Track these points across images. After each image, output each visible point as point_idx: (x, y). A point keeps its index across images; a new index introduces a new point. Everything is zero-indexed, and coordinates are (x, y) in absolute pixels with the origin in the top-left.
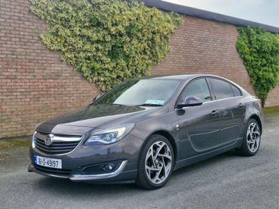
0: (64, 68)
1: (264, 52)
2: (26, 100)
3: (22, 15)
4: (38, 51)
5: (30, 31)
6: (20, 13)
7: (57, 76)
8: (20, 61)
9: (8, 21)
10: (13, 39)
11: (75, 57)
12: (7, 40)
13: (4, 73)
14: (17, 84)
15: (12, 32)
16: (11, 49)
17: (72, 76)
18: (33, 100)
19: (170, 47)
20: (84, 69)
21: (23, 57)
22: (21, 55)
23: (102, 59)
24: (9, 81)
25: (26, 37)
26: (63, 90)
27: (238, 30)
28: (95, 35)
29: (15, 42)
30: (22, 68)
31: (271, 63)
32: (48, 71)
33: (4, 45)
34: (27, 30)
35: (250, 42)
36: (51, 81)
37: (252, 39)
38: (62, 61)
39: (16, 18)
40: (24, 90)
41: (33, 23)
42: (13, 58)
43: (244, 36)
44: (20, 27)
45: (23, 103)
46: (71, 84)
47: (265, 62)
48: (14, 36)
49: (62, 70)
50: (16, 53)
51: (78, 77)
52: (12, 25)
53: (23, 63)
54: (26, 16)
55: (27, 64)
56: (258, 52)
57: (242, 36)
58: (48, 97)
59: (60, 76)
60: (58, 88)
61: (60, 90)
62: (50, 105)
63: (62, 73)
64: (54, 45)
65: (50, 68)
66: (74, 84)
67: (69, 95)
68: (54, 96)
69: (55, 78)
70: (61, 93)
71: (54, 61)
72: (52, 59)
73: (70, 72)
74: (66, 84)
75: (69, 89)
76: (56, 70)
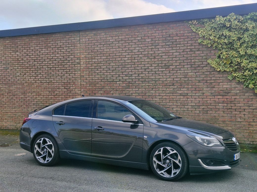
0: (233, 86)
2: (196, 112)
3: (193, 47)
4: (206, 73)
5: (200, 58)
6: (192, 45)
7: (226, 93)
8: (190, 82)
9: (182, 53)
10: (186, 66)
12: (181, 68)
13: (178, 92)
14: (188, 99)
15: (185, 61)
16: (184, 74)
17: (242, 92)
18: (201, 112)
21: (194, 79)
22: (192, 77)
24: (182, 97)
25: (196, 63)
26: (232, 105)
29: (187, 68)
30: (192, 88)
32: (217, 89)
33: (178, 72)
34: (197, 58)
36: (219, 97)
39: (188, 50)
40: (194, 104)
41: (203, 51)
42: (185, 80)
44: (191, 57)
45: (193, 114)
46: (242, 100)
48: (186, 64)
50: (188, 77)
52: (185, 56)
53: (194, 84)
54: (196, 47)
55: (197, 84)
58: (217, 111)
59: (229, 93)
60: (227, 104)
61: (229, 105)
62: (218, 117)
63: (232, 90)
64: (221, 67)
65: (219, 87)
66: (246, 100)
67: (240, 110)
68: (223, 110)
69: (223, 95)
70: (231, 107)
71: (223, 80)
72: (220, 78)
73: (241, 89)
74: (236, 100)
75: (239, 105)
76: (225, 88)
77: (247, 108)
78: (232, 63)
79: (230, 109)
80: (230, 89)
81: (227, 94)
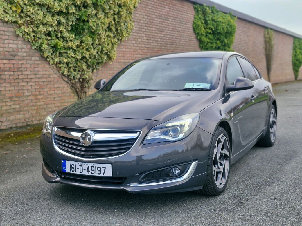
0: (20, 46)
1: (219, 33)
7: (13, 55)
11: (33, 31)
17: (29, 56)
19: (133, 24)
20: (44, 47)
23: (64, 35)
26: (19, 73)
27: (195, 8)
28: (56, 4)
31: (225, 46)
35: (206, 22)
36: (5, 61)
37: (207, 19)
38: (18, 36)
43: (200, 16)
46: (29, 66)
47: (219, 44)
49: (18, 48)
51: (36, 58)
56: (214, 33)
57: (198, 15)
58: (2, 83)
59: (16, 55)
60: (14, 72)
61: (16, 73)
62: (4, 92)
63: (18, 52)
64: (8, 16)
65: (4, 46)
66: (32, 67)
67: (27, 80)
68: (9, 81)
69: (10, 58)
70: (18, 77)
71: (8, 36)
72: (6, 33)
73: (28, 50)
74: (23, 66)
75: (26, 73)
76: (11, 48)
77: (33, 76)
78: (22, 12)
79: (17, 79)
80: (16, 49)
81: (13, 57)
